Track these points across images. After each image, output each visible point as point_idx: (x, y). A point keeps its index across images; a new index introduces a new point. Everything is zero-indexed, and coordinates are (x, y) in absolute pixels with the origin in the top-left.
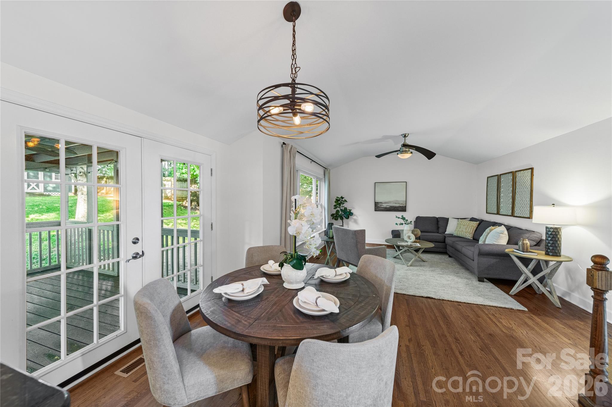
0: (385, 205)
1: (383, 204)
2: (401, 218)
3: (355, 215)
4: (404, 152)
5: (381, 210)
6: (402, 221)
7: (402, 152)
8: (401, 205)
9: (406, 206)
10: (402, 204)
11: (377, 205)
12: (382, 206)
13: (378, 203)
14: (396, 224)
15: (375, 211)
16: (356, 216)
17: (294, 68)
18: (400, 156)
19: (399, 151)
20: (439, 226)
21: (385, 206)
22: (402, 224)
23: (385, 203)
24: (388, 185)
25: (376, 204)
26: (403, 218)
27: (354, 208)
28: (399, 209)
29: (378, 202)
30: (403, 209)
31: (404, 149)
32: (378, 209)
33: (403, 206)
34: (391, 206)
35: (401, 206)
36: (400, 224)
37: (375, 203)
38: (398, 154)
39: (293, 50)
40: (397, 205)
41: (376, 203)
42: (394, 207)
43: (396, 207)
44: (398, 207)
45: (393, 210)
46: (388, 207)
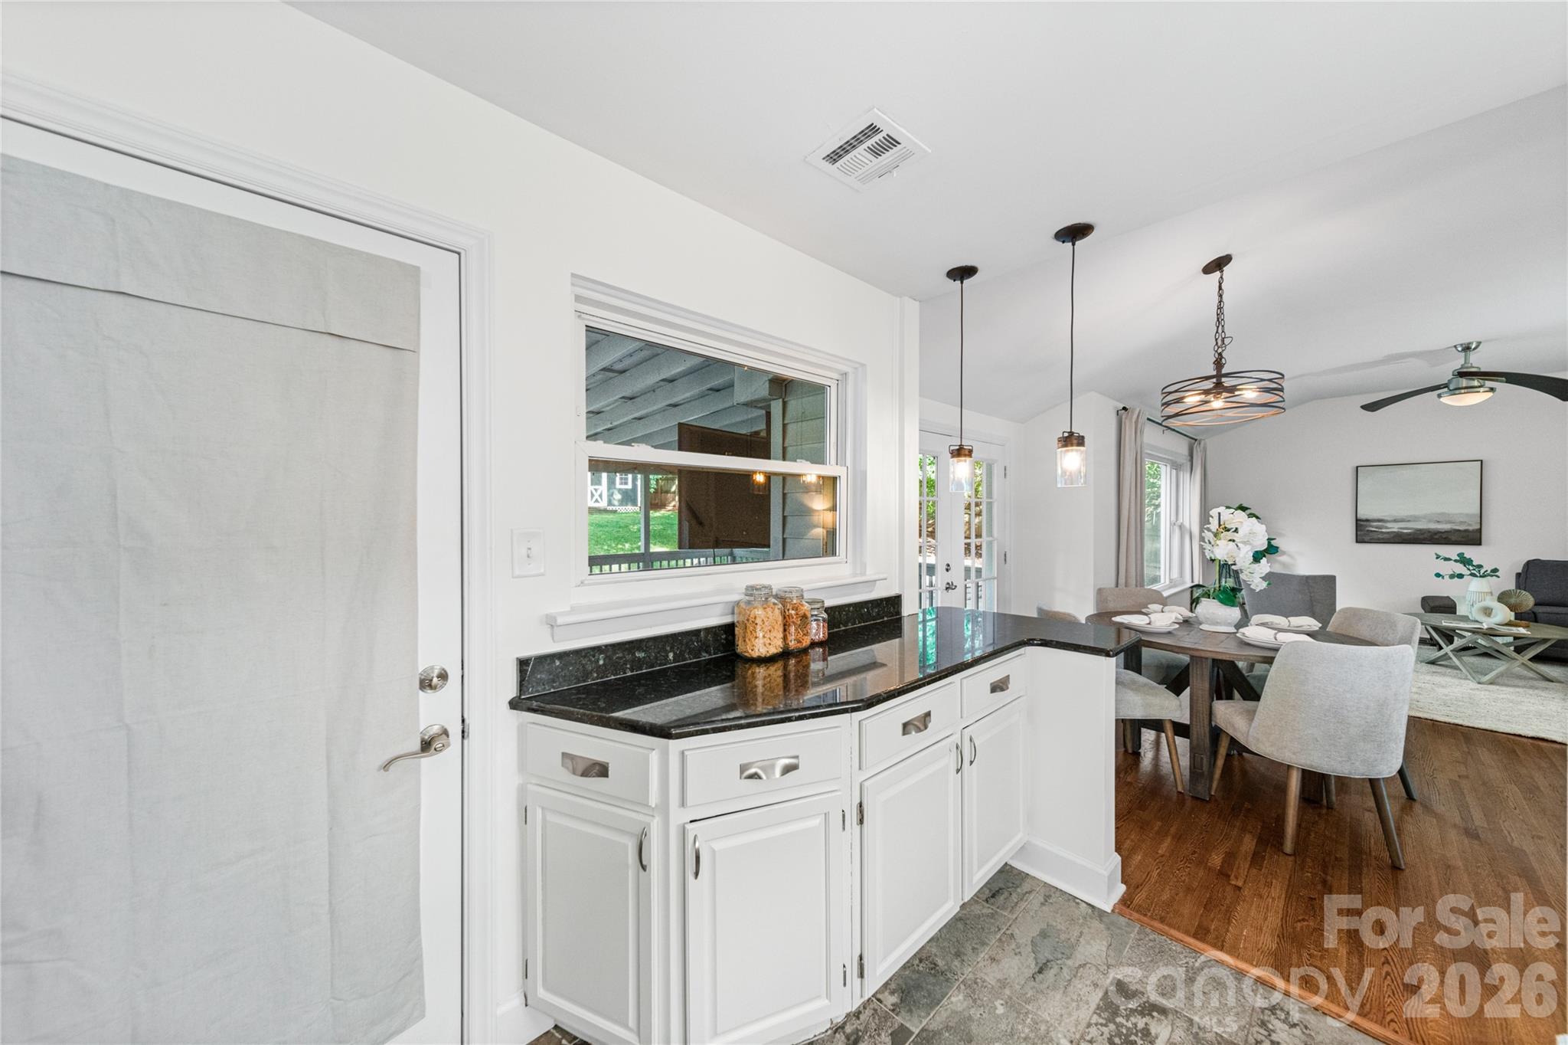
0: (1395, 528)
1: (1389, 525)
2: (1456, 561)
3: (1284, 553)
4: (1463, 391)
5: (1379, 539)
6: (1460, 568)
7: (1457, 392)
8: (1458, 529)
9: (1479, 531)
10: (1462, 523)
11: (1366, 526)
12: (1383, 530)
13: (1367, 520)
14: (1438, 575)
15: (1357, 542)
16: (1289, 556)
17: (1220, 338)
18: (1448, 400)
19: (1446, 386)
21: (1395, 530)
22: (1461, 576)
23: (1395, 521)
24: (1407, 470)
25: (1361, 523)
26: (1464, 561)
27: (1281, 535)
28: (1455, 538)
29: (1369, 518)
30: (1473, 538)
31: (1464, 382)
32: (1367, 539)
33: (1465, 530)
34: (1419, 530)
35: (1459, 531)
36: (1452, 576)
37: (1357, 520)
38: (1439, 396)
39: (1218, 315)
40: (1444, 526)
41: (1361, 520)
42: (1429, 532)
43: (1437, 532)
44: (1446, 532)
45: (1429, 540)
46: (1409, 531)
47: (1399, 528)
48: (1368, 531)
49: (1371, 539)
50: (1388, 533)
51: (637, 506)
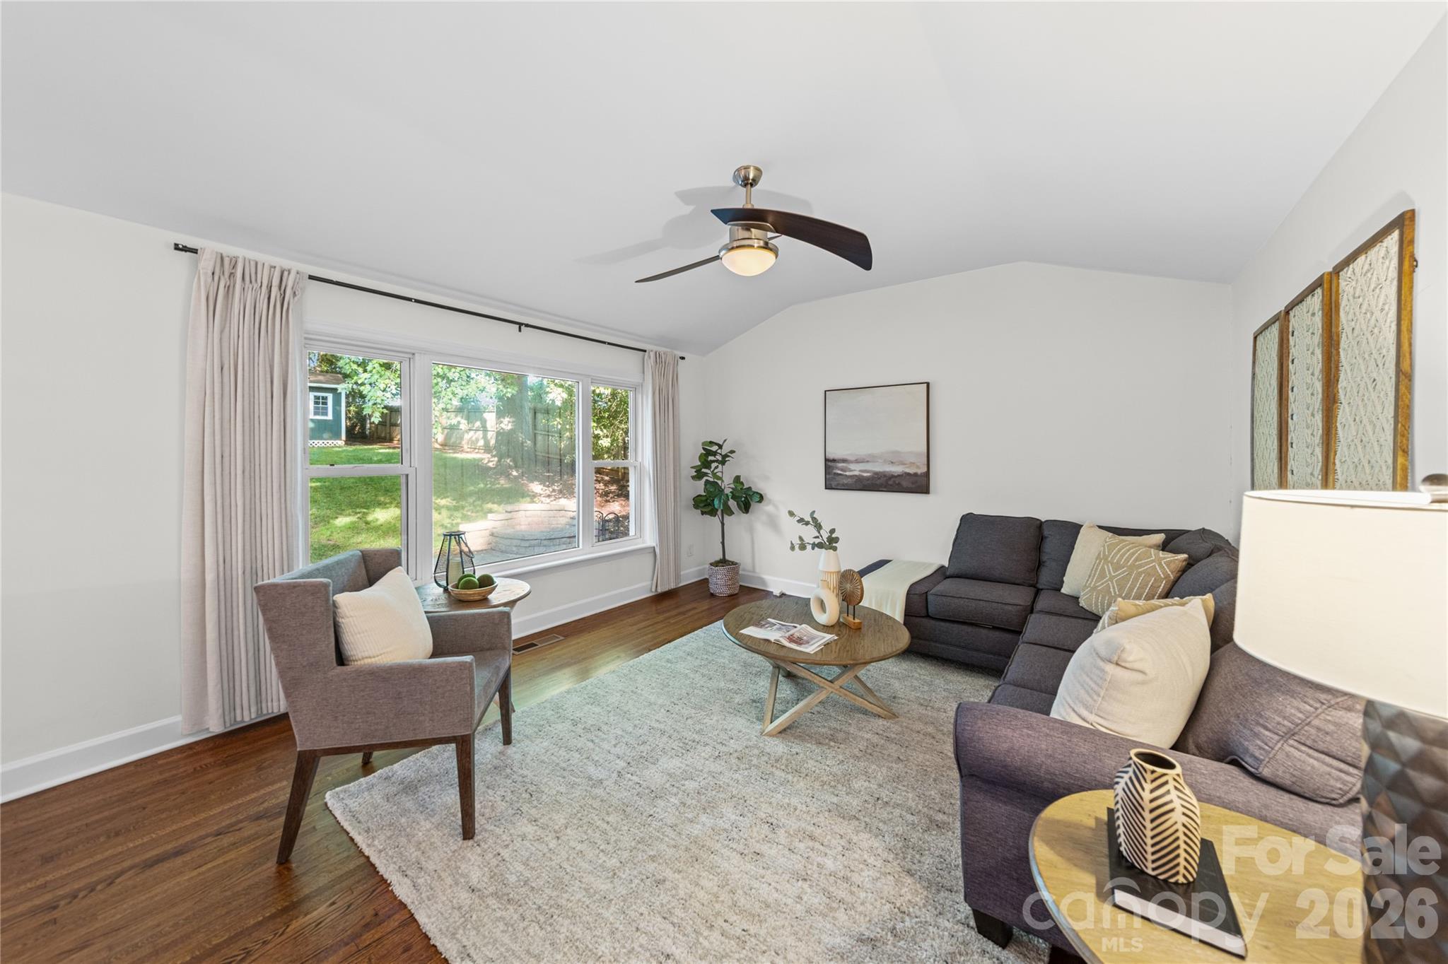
0: (856, 470)
1: (852, 466)
3: (768, 502)
5: (843, 485)
8: (908, 470)
9: (927, 474)
10: (913, 465)
11: (833, 468)
12: (847, 473)
13: (834, 461)
15: (826, 488)
16: (772, 506)
20: (1045, 558)
21: (856, 473)
23: (856, 461)
24: (866, 397)
25: (829, 463)
28: (905, 484)
29: (836, 457)
30: (919, 484)
32: (834, 484)
33: (916, 474)
34: (876, 473)
35: (909, 474)
37: (826, 460)
40: (897, 469)
41: (830, 460)
42: (885, 476)
43: (892, 477)
44: (899, 476)
45: (885, 487)
46: (868, 474)
47: (860, 471)
48: (835, 473)
49: (838, 484)
50: (851, 476)
51: (341, 440)
